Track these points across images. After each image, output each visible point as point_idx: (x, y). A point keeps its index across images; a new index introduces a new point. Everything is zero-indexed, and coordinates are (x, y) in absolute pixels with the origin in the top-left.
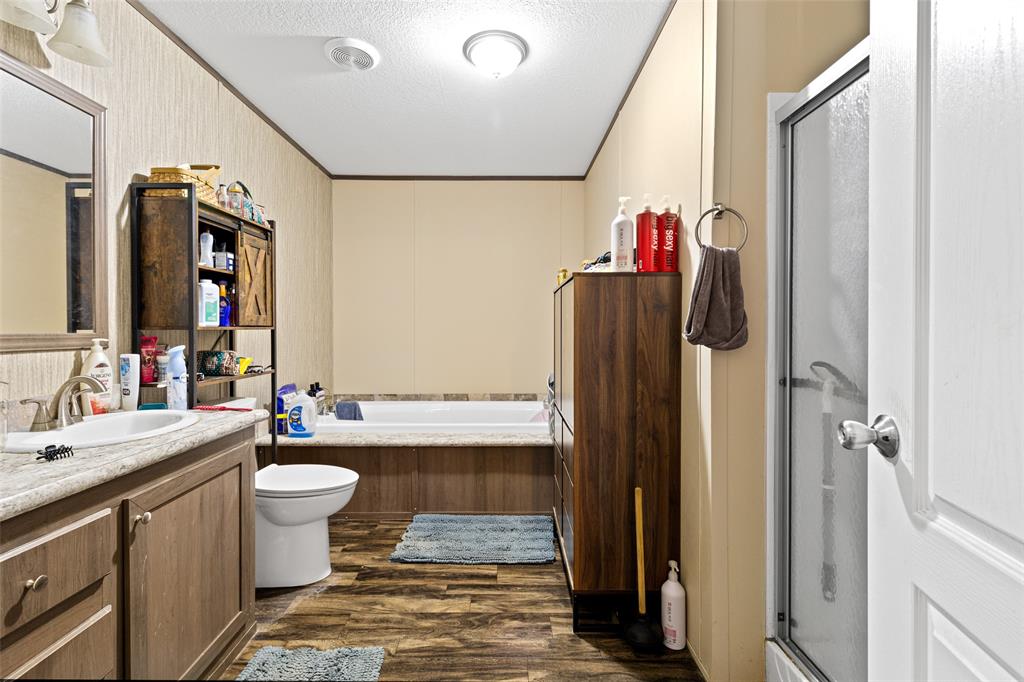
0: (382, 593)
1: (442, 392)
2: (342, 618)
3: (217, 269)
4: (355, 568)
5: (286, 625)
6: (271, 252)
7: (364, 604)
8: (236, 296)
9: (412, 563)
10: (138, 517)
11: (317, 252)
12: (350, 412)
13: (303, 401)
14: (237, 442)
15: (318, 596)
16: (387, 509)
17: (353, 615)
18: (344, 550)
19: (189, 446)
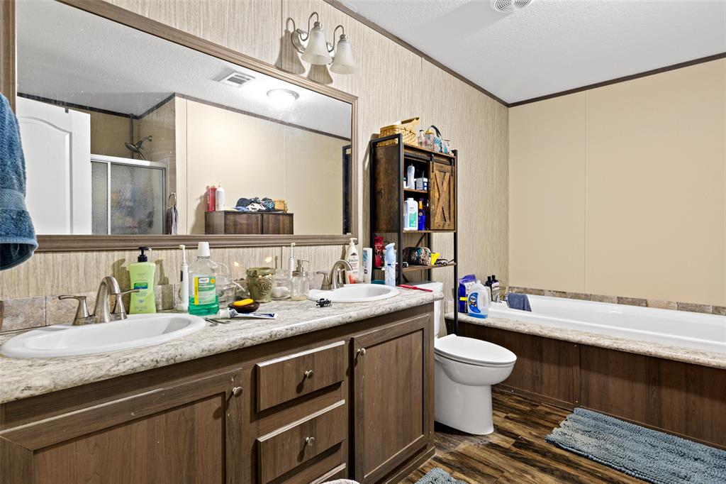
0: (534, 466)
1: (615, 294)
2: (497, 472)
3: (417, 190)
4: (513, 436)
5: (454, 459)
6: (454, 174)
7: (516, 469)
8: (429, 208)
9: (566, 450)
10: (359, 350)
11: (495, 170)
12: (520, 302)
13: (478, 289)
14: (422, 312)
15: (481, 446)
16: (548, 394)
17: (506, 474)
18: (506, 417)
19: (388, 310)
